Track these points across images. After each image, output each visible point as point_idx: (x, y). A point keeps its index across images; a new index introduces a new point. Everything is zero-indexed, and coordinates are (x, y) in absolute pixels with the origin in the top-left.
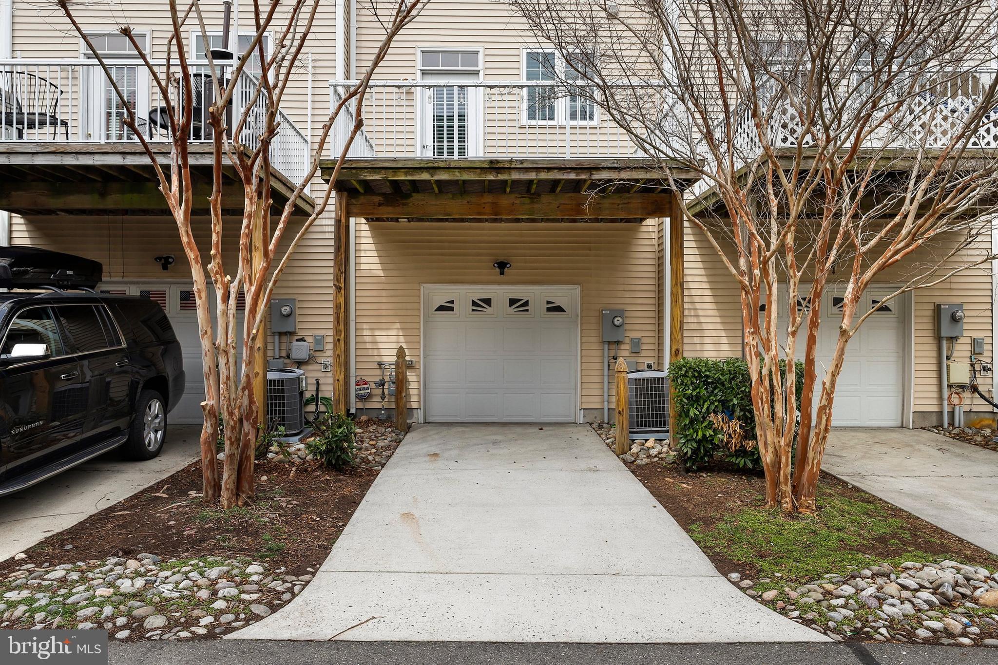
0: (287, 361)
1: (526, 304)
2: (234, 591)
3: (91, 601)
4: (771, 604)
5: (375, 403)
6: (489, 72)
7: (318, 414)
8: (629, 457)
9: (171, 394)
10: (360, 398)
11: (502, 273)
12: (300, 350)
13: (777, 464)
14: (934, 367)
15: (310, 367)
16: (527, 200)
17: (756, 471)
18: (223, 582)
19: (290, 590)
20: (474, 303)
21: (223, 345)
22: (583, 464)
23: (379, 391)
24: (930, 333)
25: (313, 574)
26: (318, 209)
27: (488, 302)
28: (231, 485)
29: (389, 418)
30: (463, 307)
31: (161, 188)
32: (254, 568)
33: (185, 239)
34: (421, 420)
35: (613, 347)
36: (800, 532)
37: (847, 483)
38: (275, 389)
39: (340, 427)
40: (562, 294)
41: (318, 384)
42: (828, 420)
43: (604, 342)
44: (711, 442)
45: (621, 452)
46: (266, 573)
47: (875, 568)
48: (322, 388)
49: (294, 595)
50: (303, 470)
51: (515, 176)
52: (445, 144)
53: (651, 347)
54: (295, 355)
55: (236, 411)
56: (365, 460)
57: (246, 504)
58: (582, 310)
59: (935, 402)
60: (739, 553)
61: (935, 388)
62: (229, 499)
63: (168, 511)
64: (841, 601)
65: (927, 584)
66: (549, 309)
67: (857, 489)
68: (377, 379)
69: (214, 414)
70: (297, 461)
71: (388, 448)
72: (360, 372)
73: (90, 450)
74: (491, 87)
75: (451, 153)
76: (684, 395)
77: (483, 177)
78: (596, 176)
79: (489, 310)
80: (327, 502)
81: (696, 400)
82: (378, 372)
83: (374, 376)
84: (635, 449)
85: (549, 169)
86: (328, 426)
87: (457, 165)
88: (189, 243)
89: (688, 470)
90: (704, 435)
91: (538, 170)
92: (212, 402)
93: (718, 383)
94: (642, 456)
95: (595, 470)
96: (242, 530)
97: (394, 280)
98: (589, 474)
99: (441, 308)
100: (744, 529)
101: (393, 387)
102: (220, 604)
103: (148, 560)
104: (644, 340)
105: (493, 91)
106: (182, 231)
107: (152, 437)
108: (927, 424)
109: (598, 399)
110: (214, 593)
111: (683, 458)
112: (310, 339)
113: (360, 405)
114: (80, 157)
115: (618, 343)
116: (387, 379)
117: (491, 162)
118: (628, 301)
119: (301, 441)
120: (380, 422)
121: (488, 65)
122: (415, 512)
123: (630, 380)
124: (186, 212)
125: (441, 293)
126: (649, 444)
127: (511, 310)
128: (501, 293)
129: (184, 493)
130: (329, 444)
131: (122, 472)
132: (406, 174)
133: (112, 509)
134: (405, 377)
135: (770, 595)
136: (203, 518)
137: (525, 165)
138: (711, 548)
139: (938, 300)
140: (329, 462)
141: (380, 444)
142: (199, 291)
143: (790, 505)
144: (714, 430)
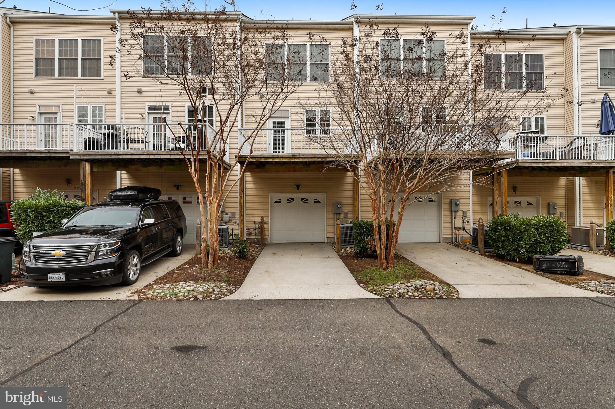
0: (222, 222)
1: (307, 200)
2: (219, 290)
3: (181, 292)
4: (369, 291)
5: (253, 236)
6: (292, 117)
7: (233, 240)
8: (340, 253)
9: (183, 234)
10: (247, 234)
11: (298, 189)
12: (226, 218)
13: (381, 254)
14: (450, 221)
15: (230, 224)
16: (305, 167)
17: (376, 257)
18: (215, 288)
19: (235, 289)
20: (288, 200)
21: (209, 219)
22: (325, 256)
23: (254, 232)
24: (448, 210)
25: (240, 286)
26: (232, 167)
27: (293, 199)
28: (212, 262)
29: (258, 241)
30: (284, 201)
31: (189, 170)
32: (223, 284)
33: (197, 186)
34: (269, 242)
35: (338, 215)
36: (386, 274)
37: (409, 260)
38: (220, 231)
39: (243, 244)
40: (320, 196)
41: (233, 230)
42: (396, 240)
43: (334, 214)
44: (365, 248)
45: (338, 252)
46: (227, 286)
47: (402, 282)
48: (234, 231)
49: (236, 291)
50: (231, 259)
51: (301, 160)
52: (277, 143)
53: (351, 215)
54: (224, 219)
55: (213, 239)
56: (251, 256)
57: (216, 268)
58: (327, 202)
59: (450, 233)
60: (365, 279)
61: (450, 229)
62: (211, 267)
63: (192, 270)
64: (387, 289)
65: (413, 285)
66: (315, 202)
67: (411, 262)
68: (254, 228)
69: (205, 240)
70: (229, 256)
71: (259, 251)
72: (247, 225)
73: (162, 252)
74: (293, 130)
75: (279, 152)
76: (357, 233)
77: (290, 160)
78: (328, 160)
79: (294, 202)
80: (241, 268)
81: (360, 234)
82: (254, 225)
83: (252, 226)
84: (343, 251)
85: (312, 158)
86: (239, 244)
87: (281, 156)
88: (198, 187)
89: (358, 257)
90: (363, 245)
91: (308, 158)
92: (205, 237)
93: (366, 228)
94: (345, 253)
95: (329, 258)
96: (217, 275)
97: (259, 192)
98: (326, 259)
99: (276, 202)
100: (369, 273)
101: (259, 230)
102: (216, 292)
103: (192, 283)
104: (349, 213)
105: (293, 131)
106: (196, 184)
107: (179, 249)
108: (447, 241)
109: (332, 234)
110: (214, 290)
111: (357, 254)
112: (229, 214)
113: (248, 237)
114: (156, 156)
115: (340, 214)
116: (257, 227)
117: (293, 155)
118: (343, 199)
119: (229, 249)
120: (255, 243)
121: (292, 115)
122: (269, 270)
123: (342, 227)
124: (197, 178)
125: (276, 197)
126: (348, 249)
127: (301, 202)
128: (297, 196)
129: (194, 266)
130: (240, 250)
131: (171, 260)
132: (264, 159)
133: (173, 271)
134: (264, 226)
135: (369, 289)
136: (204, 272)
137: (304, 156)
138: (358, 278)
139: (451, 198)
140: (240, 256)
141: (256, 250)
142: (201, 202)
143: (385, 266)
144: (366, 244)
